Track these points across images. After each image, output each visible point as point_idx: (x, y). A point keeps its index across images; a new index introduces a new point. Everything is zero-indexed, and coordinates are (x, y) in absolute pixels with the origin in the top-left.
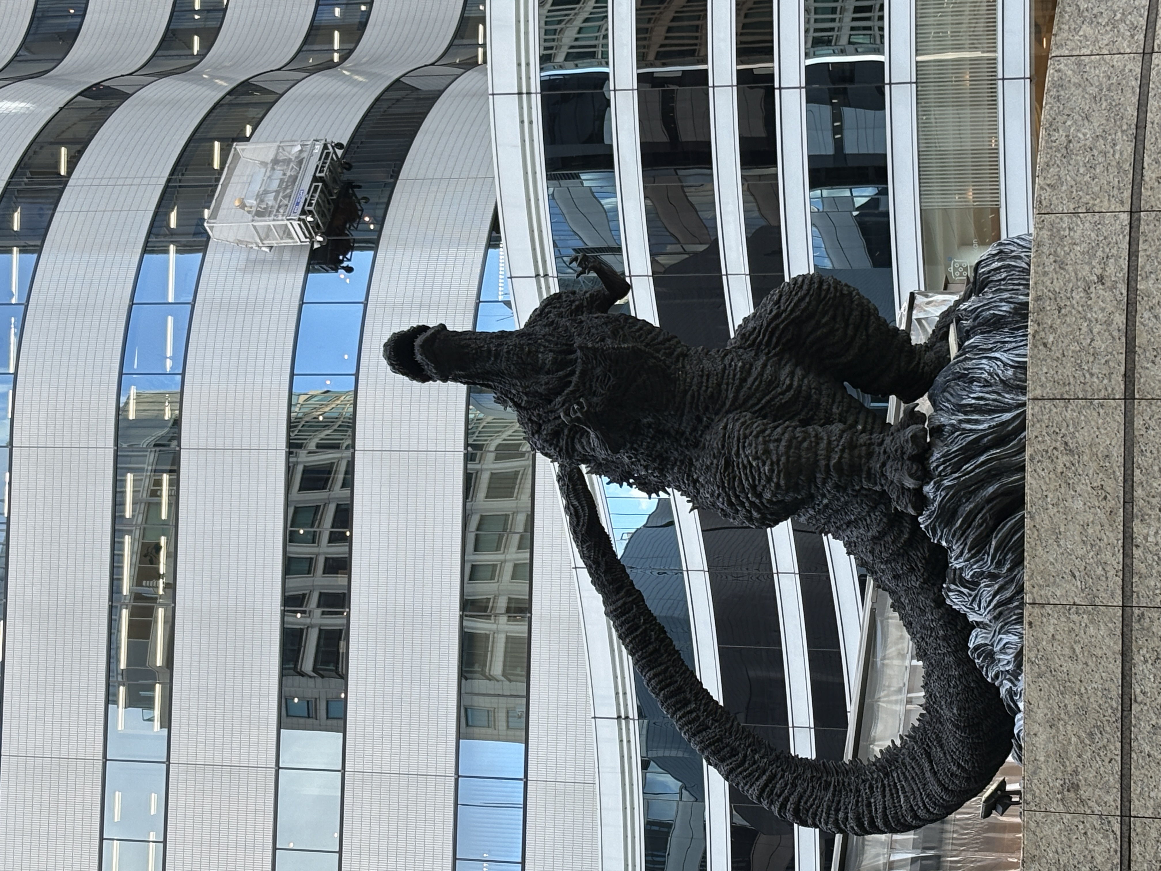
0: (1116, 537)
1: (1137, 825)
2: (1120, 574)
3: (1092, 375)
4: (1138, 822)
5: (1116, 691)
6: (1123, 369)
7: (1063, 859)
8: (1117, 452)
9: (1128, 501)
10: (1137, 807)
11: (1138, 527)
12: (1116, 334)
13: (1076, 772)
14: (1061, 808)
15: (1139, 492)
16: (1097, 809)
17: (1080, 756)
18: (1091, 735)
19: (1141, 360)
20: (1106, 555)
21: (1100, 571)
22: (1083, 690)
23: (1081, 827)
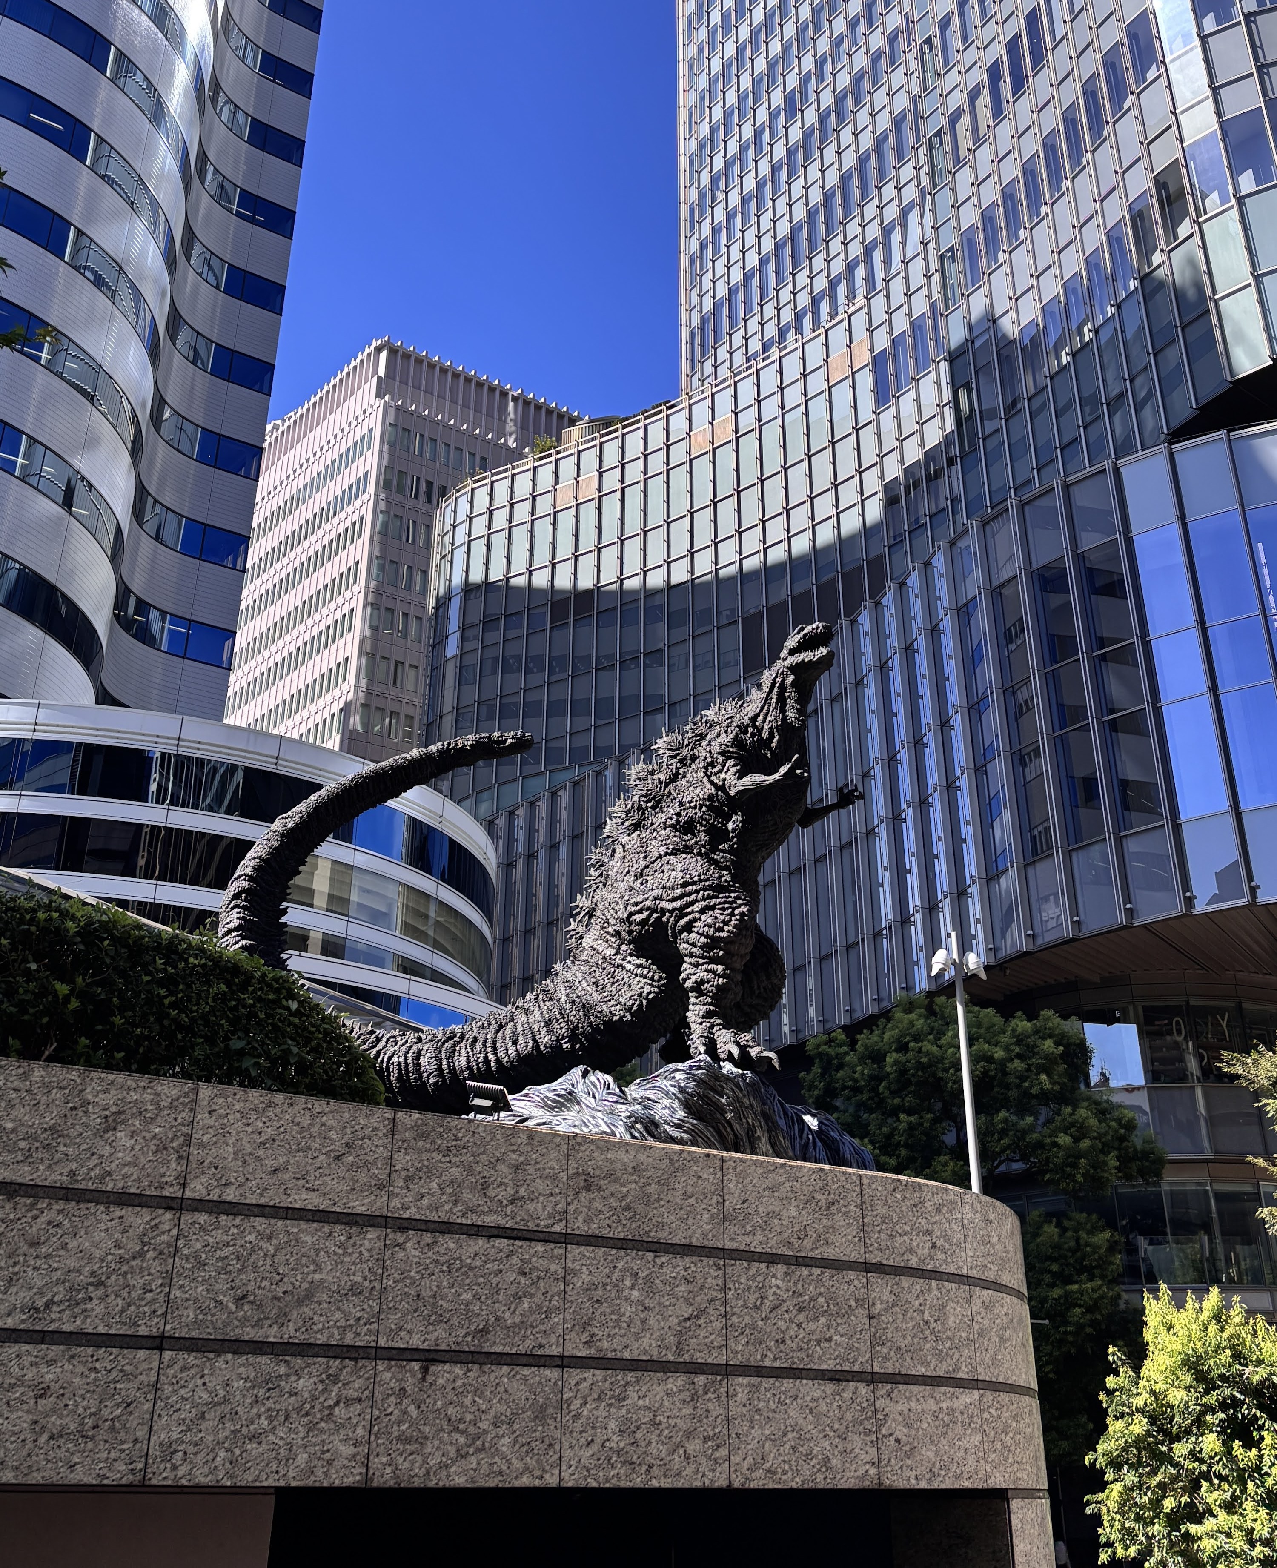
0: (773, 1246)
1: (559, 1251)
2: (747, 1249)
3: (879, 1232)
4: (562, 1251)
5: (663, 1236)
6: (885, 1262)
7: (530, 1169)
8: (830, 1253)
9: (798, 1261)
10: (575, 1251)
11: (781, 1269)
12: (905, 1257)
13: (600, 1189)
14: (571, 1171)
15: (805, 1271)
16: (572, 1208)
17: (612, 1195)
18: (628, 1208)
19: (892, 1280)
20: (759, 1237)
21: (749, 1228)
22: (662, 1203)
23: (557, 1190)
